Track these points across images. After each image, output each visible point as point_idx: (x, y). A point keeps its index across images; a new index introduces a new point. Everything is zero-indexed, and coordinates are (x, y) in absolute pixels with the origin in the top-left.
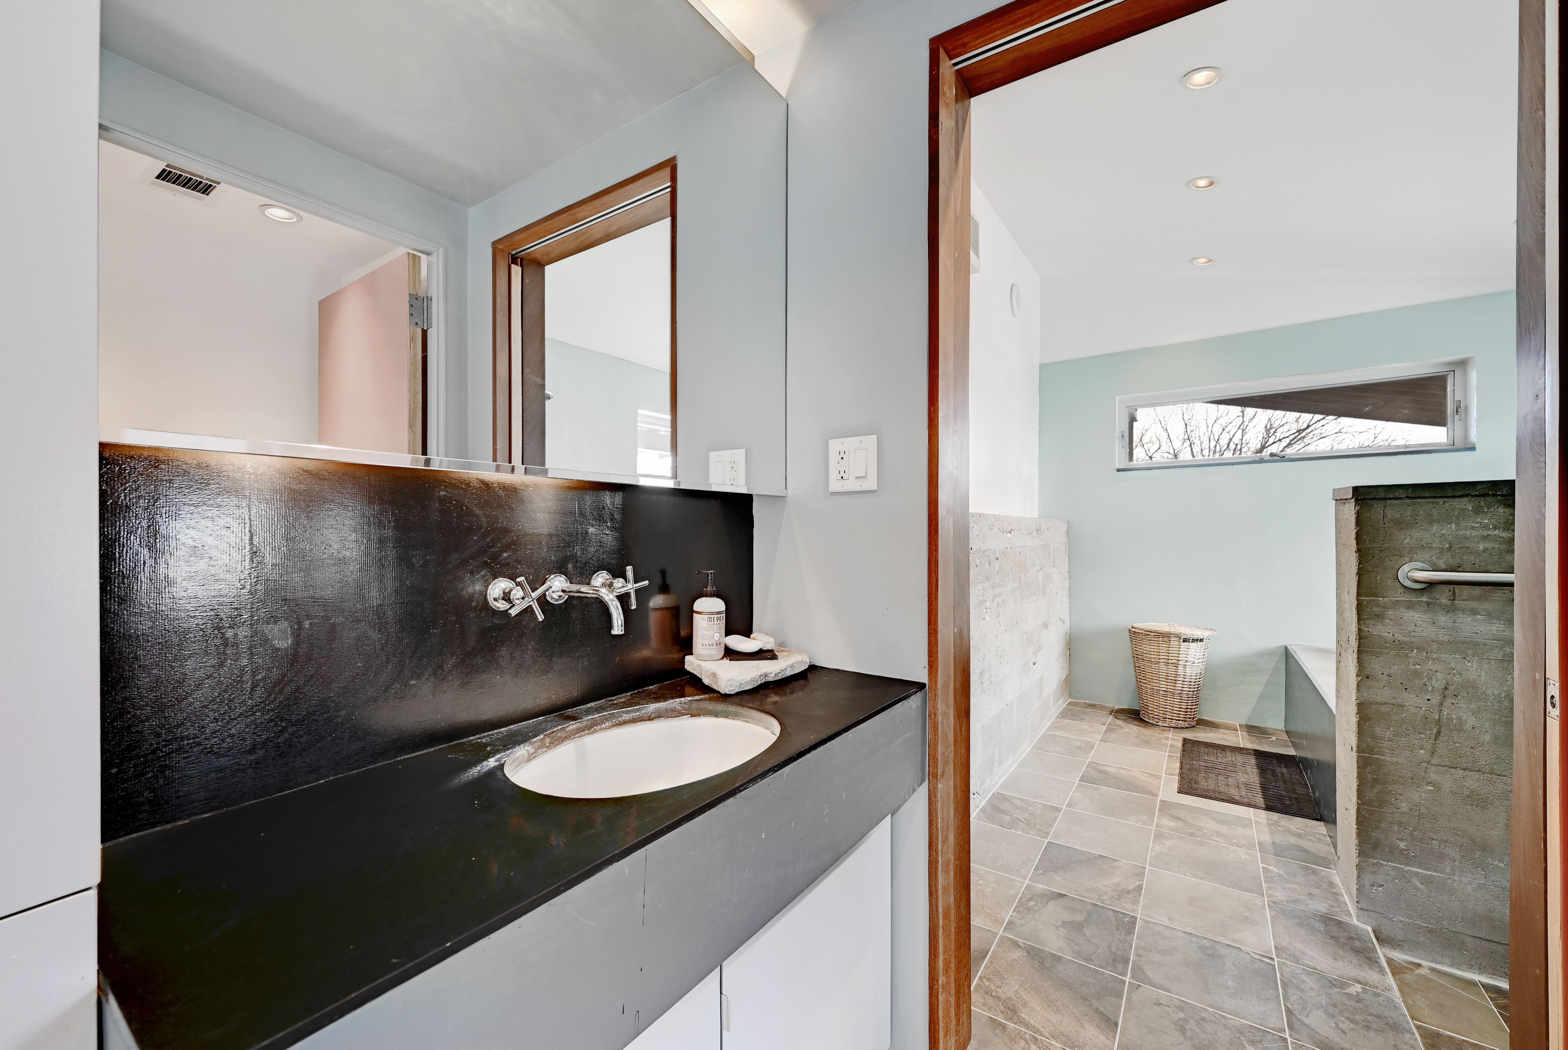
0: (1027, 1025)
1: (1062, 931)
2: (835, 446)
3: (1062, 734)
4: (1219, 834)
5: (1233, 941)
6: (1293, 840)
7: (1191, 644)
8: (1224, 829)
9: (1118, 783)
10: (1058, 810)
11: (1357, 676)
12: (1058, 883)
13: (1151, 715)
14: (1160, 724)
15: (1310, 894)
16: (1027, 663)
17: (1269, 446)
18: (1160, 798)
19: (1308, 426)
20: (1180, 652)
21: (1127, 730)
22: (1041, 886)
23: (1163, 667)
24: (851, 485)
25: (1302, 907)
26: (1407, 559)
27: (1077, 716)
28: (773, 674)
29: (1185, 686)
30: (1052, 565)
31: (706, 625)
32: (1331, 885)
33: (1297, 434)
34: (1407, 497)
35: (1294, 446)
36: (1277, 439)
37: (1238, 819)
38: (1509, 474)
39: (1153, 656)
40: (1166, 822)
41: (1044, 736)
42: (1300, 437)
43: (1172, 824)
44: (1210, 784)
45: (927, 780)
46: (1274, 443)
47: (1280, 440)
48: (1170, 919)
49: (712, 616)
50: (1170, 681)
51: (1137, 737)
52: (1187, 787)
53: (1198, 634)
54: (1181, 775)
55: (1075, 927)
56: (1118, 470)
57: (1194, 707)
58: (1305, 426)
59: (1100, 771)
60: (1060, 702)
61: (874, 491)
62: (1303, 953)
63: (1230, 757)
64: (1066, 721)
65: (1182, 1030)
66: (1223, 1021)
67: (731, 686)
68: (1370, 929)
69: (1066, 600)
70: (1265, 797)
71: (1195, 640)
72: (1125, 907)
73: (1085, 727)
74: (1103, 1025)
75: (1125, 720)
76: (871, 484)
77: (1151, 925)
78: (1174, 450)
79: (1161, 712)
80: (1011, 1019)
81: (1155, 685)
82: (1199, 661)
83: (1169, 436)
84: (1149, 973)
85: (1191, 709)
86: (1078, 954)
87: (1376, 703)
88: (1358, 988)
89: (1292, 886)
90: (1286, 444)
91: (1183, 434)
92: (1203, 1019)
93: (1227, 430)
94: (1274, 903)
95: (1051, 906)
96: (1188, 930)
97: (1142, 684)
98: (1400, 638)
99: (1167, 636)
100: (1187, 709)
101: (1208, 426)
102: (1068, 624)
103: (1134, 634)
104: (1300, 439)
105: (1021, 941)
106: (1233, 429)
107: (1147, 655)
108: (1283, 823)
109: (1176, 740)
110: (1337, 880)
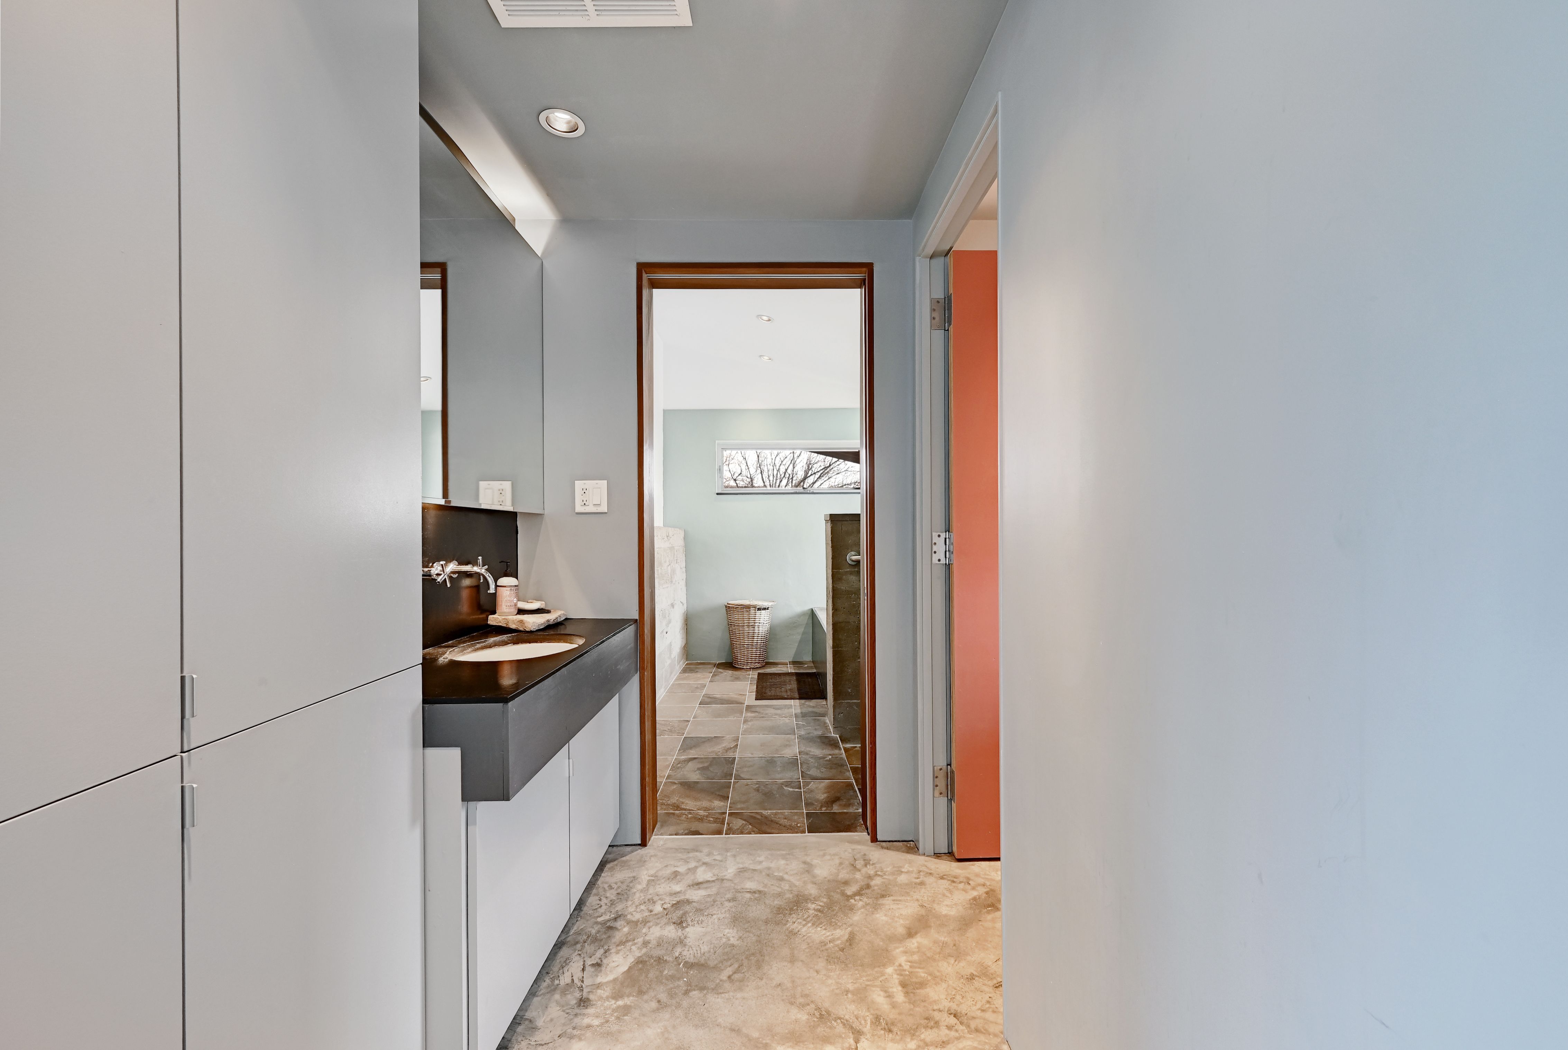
0: (685, 810)
1: (698, 772)
2: (578, 484)
3: (685, 682)
4: (776, 714)
5: (780, 755)
6: (810, 709)
7: (762, 611)
8: (779, 712)
9: (722, 701)
10: (688, 721)
11: (832, 610)
12: (693, 753)
13: (739, 663)
14: (745, 667)
15: (815, 729)
16: (662, 632)
17: (809, 476)
18: (746, 704)
19: (830, 465)
20: (756, 620)
21: (725, 673)
22: (683, 757)
23: (746, 628)
24: (590, 509)
25: (812, 735)
26: (850, 550)
27: (693, 670)
28: (552, 620)
29: (759, 640)
30: (675, 562)
31: (509, 594)
32: (825, 723)
33: (824, 470)
34: (850, 520)
35: (823, 478)
36: (813, 473)
37: (786, 707)
38: (860, 513)
39: (740, 622)
40: (749, 714)
41: (673, 685)
42: (826, 471)
43: (753, 715)
44: (773, 693)
45: (639, 672)
46: (811, 475)
47: (815, 473)
48: (752, 754)
49: (513, 588)
50: (750, 637)
51: (732, 676)
52: (760, 696)
53: (765, 604)
54: (757, 691)
55: (703, 769)
56: (718, 494)
57: (764, 653)
58: (828, 465)
59: (710, 698)
60: (681, 663)
61: (606, 513)
62: (810, 751)
63: (783, 678)
64: (687, 674)
65: (758, 791)
66: (776, 783)
67: (534, 626)
68: (838, 736)
69: (684, 589)
70: (799, 694)
71: (764, 609)
72: (730, 755)
73: (699, 676)
74: (722, 799)
75: (724, 669)
76: (604, 508)
77: (742, 759)
78: (750, 475)
79: (745, 659)
80: (677, 810)
81: (742, 641)
82: (767, 622)
83: (747, 464)
84: (742, 776)
85: (762, 654)
86: (708, 778)
87: (840, 623)
88: (830, 757)
89: (808, 728)
90: (818, 477)
91: (756, 463)
92: (767, 784)
93: (784, 463)
94: (800, 736)
95: (690, 764)
96: (761, 756)
97: (734, 642)
98: (848, 589)
99: (748, 607)
100: (760, 654)
101: (772, 459)
102: (685, 605)
103: (729, 608)
104: (826, 473)
105: (676, 781)
106: (787, 462)
107: (737, 622)
108: (807, 703)
109: (754, 675)
110: (828, 721)
